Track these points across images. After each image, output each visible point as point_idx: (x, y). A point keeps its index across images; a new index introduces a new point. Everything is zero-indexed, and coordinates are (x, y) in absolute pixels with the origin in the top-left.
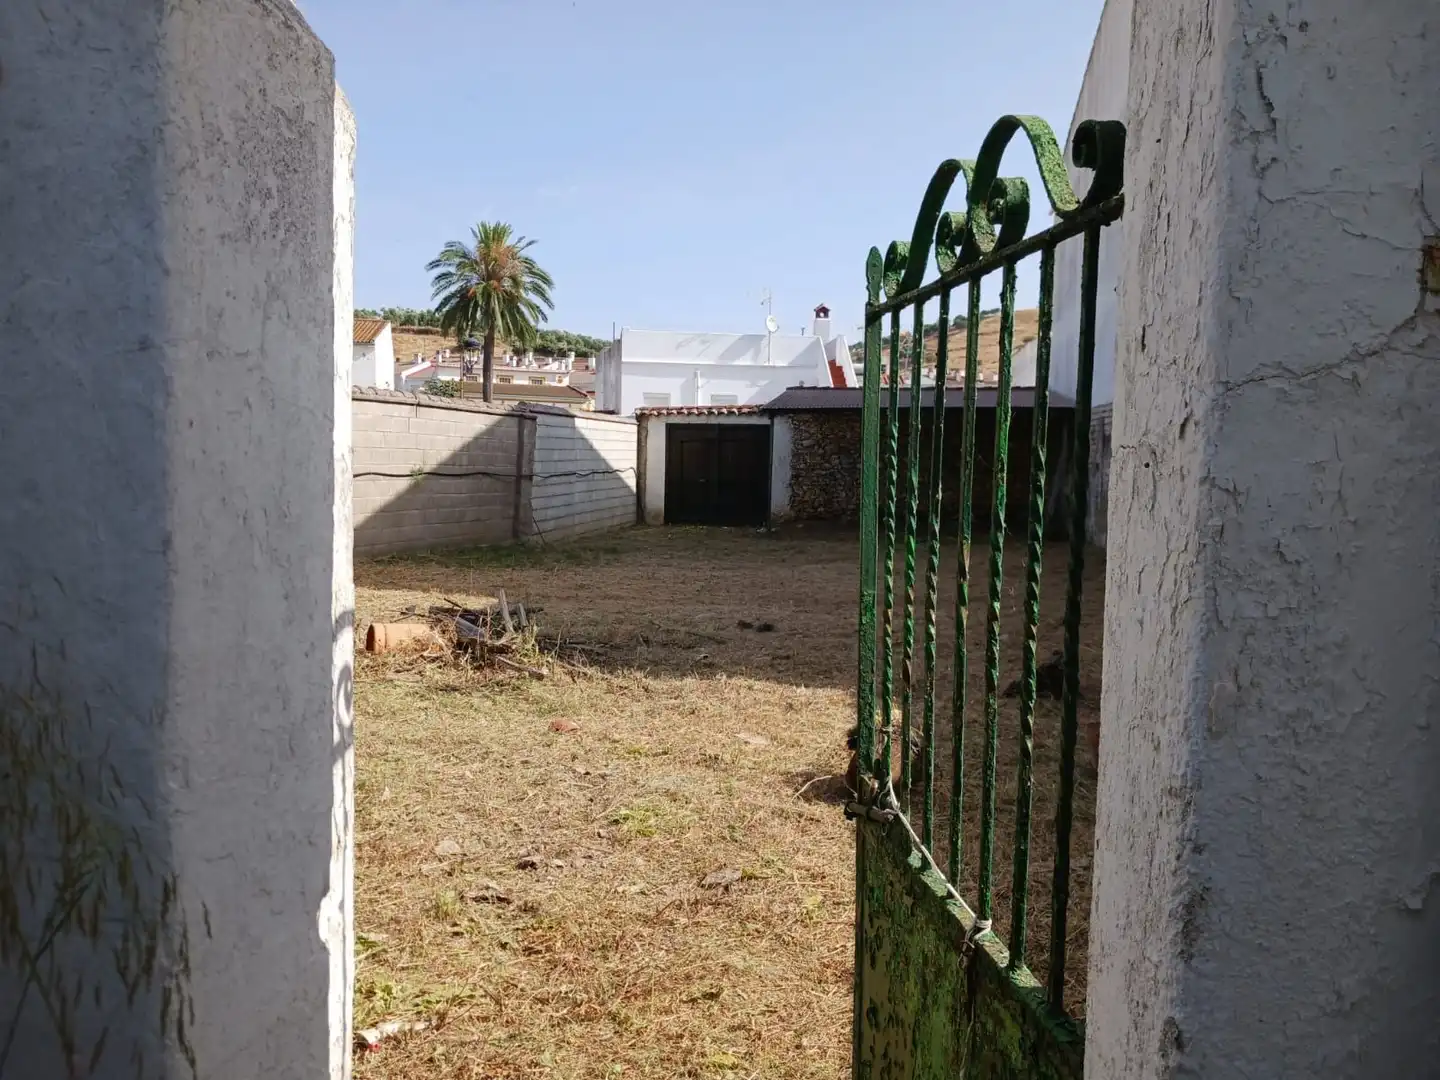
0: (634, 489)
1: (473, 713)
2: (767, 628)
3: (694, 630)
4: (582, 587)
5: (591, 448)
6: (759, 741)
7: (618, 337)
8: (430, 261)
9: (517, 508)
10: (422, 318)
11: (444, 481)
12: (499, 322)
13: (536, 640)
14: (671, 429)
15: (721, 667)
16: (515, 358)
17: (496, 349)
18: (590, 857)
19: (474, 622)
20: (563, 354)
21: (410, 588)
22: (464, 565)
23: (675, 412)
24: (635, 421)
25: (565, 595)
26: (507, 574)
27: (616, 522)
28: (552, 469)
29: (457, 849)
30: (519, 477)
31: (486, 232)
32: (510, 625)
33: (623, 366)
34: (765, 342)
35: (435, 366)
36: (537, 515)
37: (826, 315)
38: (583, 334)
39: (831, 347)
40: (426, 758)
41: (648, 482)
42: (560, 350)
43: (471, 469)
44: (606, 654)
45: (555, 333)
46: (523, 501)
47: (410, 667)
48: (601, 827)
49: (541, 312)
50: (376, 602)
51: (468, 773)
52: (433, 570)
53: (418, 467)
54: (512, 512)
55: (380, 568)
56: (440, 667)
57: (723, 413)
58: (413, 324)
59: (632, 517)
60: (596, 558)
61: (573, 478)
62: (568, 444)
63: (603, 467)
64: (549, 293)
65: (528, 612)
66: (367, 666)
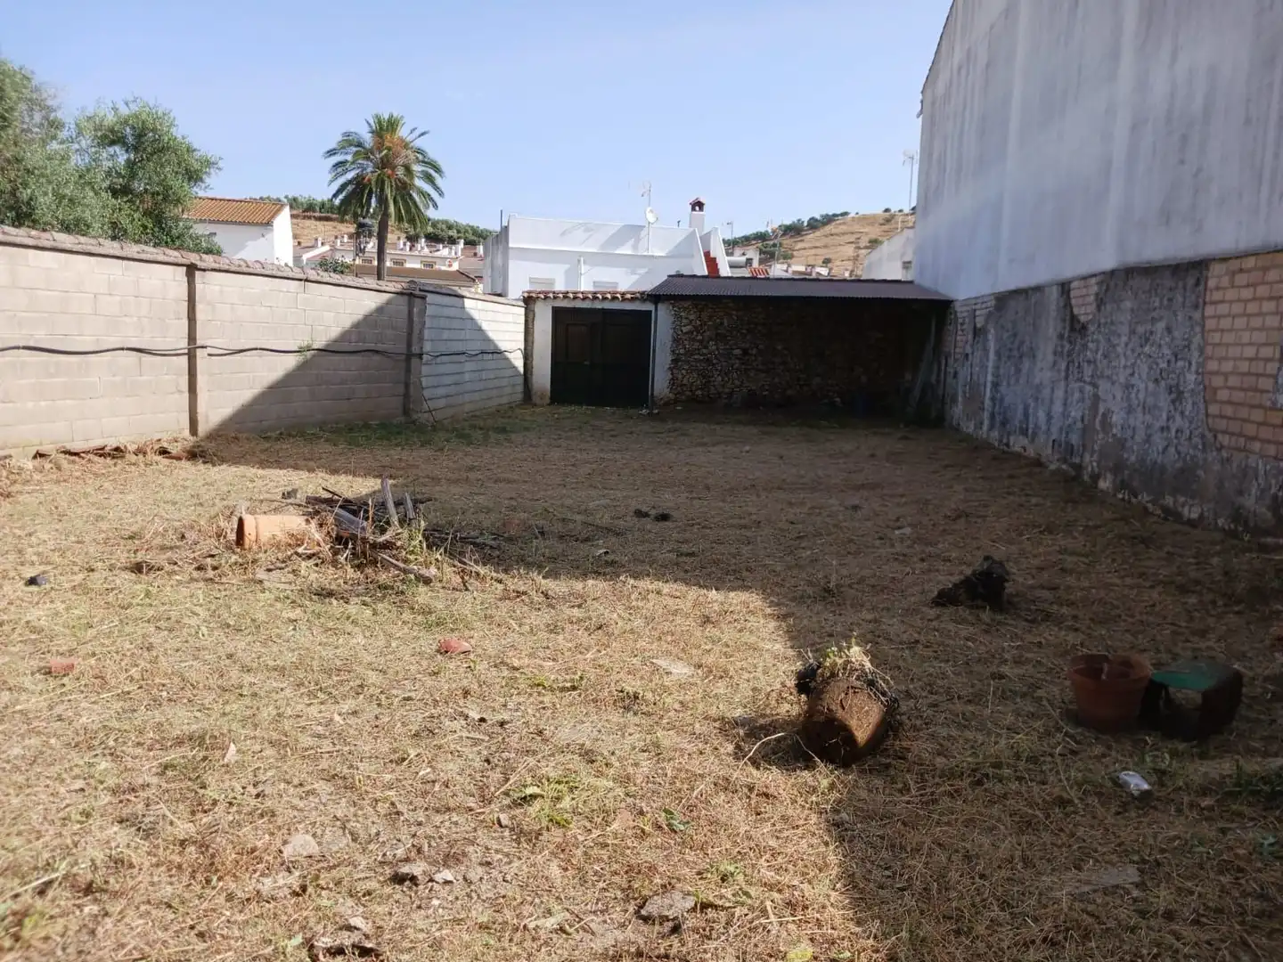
0: (521, 370)
1: (349, 628)
2: (664, 517)
3: (590, 520)
4: (471, 469)
5: (480, 329)
6: (680, 670)
7: (505, 224)
8: (328, 149)
9: (407, 385)
10: (323, 205)
11: (337, 358)
12: (392, 209)
13: (424, 535)
14: (557, 312)
15: (624, 566)
16: (408, 244)
17: (389, 236)
18: (488, 864)
19: (355, 513)
20: (453, 241)
21: (296, 467)
22: (352, 443)
23: (561, 295)
24: (522, 304)
25: (455, 476)
26: (395, 453)
27: (505, 400)
28: (443, 348)
29: (314, 848)
30: (409, 356)
31: (380, 123)
32: (395, 519)
33: (510, 251)
34: (643, 233)
35: (334, 249)
36: (427, 393)
37: (701, 209)
38: (471, 224)
39: (706, 239)
40: (288, 692)
41: (535, 363)
42: (450, 237)
43: (361, 346)
44: (499, 548)
45: (445, 222)
46: (413, 379)
47: (283, 565)
48: (502, 810)
49: (432, 200)
50: (259, 483)
51: (337, 718)
52: (323, 447)
53: (306, 343)
54: (401, 389)
55: (267, 445)
56: (317, 565)
57: (607, 298)
58: (314, 211)
59: (520, 397)
60: (486, 437)
61: (462, 358)
62: (456, 324)
63: (492, 348)
64: (439, 181)
65: (416, 502)
66: (236, 563)
